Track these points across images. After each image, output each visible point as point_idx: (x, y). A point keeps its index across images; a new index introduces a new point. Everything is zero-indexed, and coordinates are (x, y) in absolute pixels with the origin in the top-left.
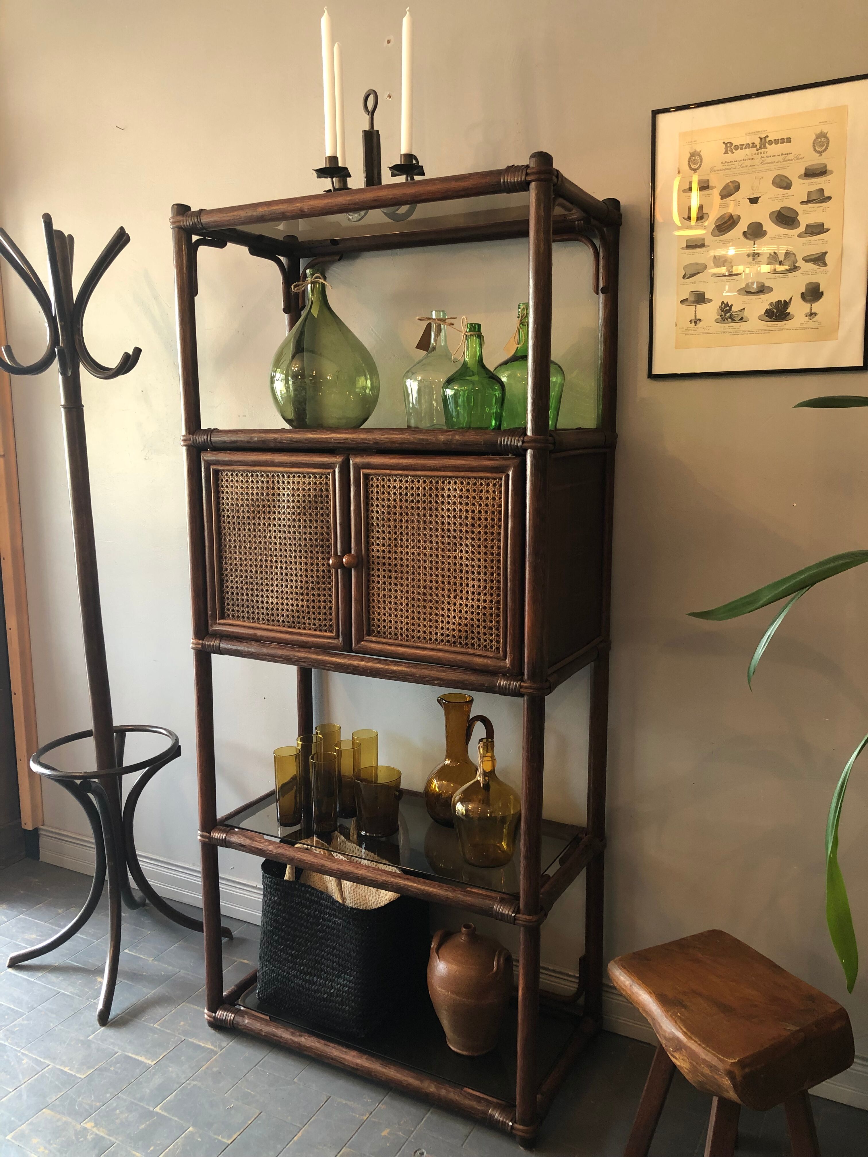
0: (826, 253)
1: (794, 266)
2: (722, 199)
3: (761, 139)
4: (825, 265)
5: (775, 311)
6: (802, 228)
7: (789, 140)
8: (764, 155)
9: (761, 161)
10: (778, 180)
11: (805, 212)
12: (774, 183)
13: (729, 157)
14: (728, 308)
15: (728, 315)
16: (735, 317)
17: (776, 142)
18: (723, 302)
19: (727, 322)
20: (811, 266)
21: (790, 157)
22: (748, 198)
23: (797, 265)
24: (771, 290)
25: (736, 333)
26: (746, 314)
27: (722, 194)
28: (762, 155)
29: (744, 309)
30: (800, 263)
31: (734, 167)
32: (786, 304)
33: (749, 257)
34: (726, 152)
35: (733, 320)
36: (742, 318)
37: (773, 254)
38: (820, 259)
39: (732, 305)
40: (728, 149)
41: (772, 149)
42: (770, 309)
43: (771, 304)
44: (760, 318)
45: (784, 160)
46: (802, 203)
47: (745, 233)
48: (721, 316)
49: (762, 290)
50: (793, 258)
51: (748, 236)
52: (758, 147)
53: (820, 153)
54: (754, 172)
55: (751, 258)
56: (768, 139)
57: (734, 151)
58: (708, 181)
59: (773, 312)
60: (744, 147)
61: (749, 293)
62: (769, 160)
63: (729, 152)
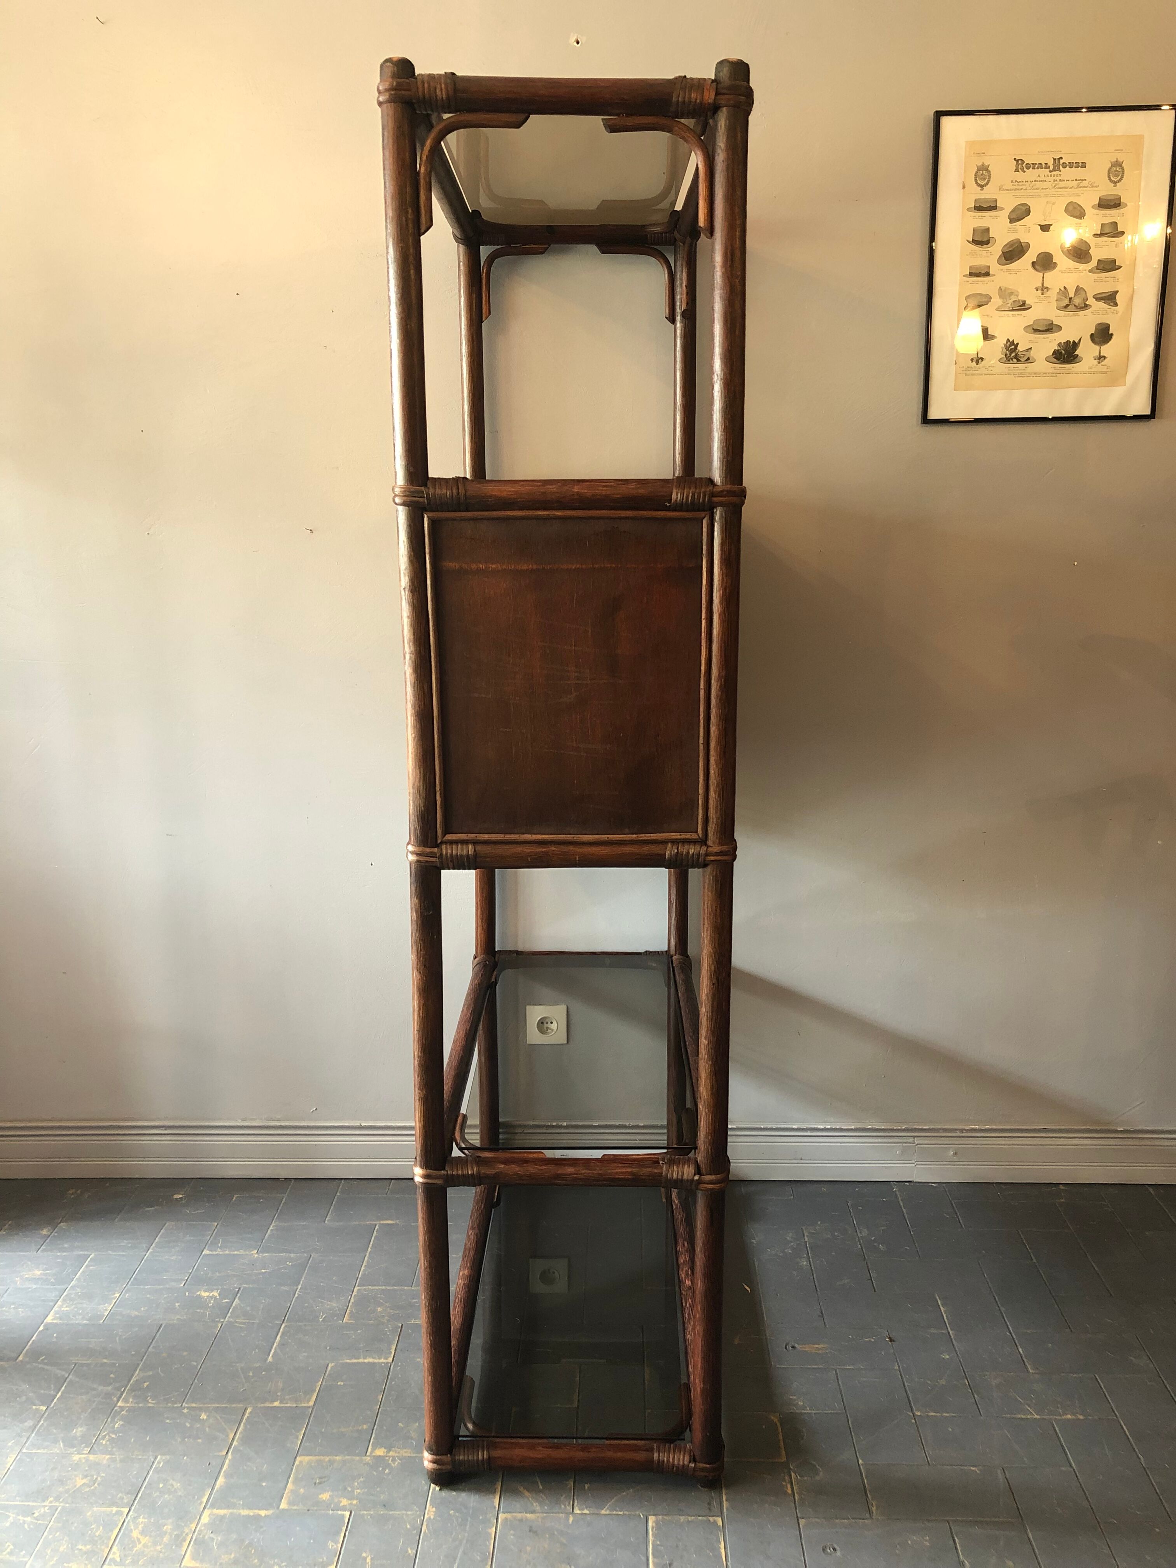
0: (1117, 291)
1: (1085, 304)
2: (1010, 222)
3: (1055, 159)
4: (1116, 304)
5: (1063, 352)
6: (1094, 263)
7: (1084, 165)
8: (1058, 179)
9: (1054, 185)
10: (1071, 208)
11: (1097, 246)
12: (1066, 210)
13: (1020, 176)
14: (1013, 347)
15: (1013, 355)
16: (1020, 357)
17: (1071, 165)
18: (1008, 340)
19: (1012, 362)
20: (1101, 304)
21: (1084, 183)
22: (1039, 225)
23: (1087, 303)
24: (1060, 328)
25: (1022, 375)
26: (1032, 354)
27: (1011, 217)
28: (1055, 178)
29: (1031, 348)
30: (1091, 301)
31: (1024, 187)
32: (1075, 345)
33: (1037, 290)
34: (1017, 170)
35: (1018, 360)
36: (1028, 359)
37: (1063, 289)
38: (1110, 298)
39: (1018, 344)
40: (1019, 167)
41: (1066, 172)
42: (1058, 350)
43: (1059, 345)
44: (1047, 360)
45: (1078, 187)
46: (1095, 235)
47: (1033, 264)
48: (1006, 355)
49: (1050, 328)
50: (1084, 295)
51: (1037, 267)
52: (1051, 169)
53: (1115, 183)
54: (1047, 196)
55: (1040, 292)
56: (1062, 161)
57: (1025, 169)
58: (996, 201)
59: (1061, 353)
60: (1036, 166)
61: (1036, 331)
62: (1062, 184)
63: (1020, 170)
